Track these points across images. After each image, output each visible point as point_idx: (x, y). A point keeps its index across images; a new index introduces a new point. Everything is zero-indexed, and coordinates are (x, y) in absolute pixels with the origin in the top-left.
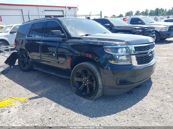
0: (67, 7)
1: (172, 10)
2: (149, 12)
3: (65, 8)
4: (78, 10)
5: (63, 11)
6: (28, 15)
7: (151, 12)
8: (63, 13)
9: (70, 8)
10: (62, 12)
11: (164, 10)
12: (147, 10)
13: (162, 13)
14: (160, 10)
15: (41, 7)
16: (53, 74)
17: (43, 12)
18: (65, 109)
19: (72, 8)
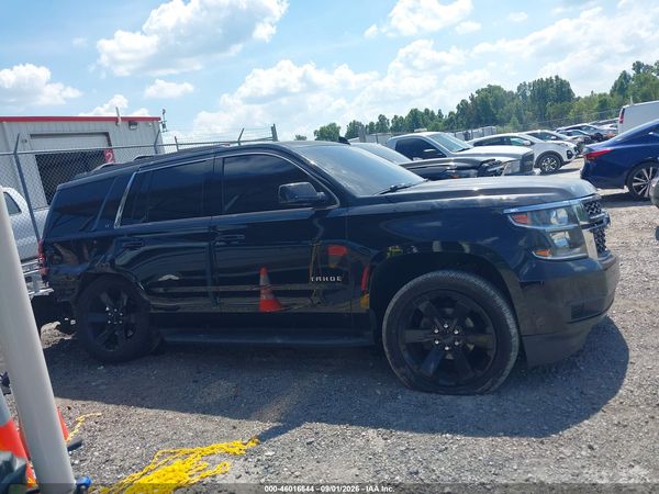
0: (123, 119)
1: (457, 115)
2: (391, 125)
3: (113, 123)
4: (164, 126)
5: (107, 134)
6: (15, 153)
7: (397, 123)
8: (109, 140)
9: (132, 122)
10: (105, 138)
11: (436, 114)
12: (382, 118)
13: (433, 124)
14: (422, 114)
15: (14, 124)
16: (279, 341)
17: (27, 144)
18: (427, 437)
19: (141, 123)
